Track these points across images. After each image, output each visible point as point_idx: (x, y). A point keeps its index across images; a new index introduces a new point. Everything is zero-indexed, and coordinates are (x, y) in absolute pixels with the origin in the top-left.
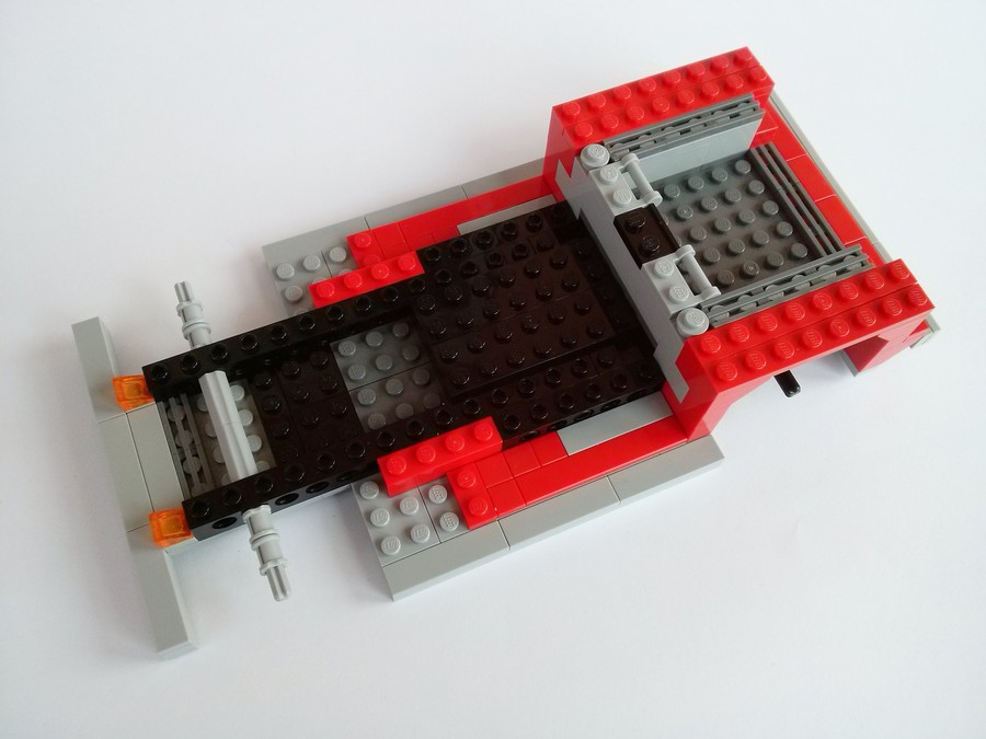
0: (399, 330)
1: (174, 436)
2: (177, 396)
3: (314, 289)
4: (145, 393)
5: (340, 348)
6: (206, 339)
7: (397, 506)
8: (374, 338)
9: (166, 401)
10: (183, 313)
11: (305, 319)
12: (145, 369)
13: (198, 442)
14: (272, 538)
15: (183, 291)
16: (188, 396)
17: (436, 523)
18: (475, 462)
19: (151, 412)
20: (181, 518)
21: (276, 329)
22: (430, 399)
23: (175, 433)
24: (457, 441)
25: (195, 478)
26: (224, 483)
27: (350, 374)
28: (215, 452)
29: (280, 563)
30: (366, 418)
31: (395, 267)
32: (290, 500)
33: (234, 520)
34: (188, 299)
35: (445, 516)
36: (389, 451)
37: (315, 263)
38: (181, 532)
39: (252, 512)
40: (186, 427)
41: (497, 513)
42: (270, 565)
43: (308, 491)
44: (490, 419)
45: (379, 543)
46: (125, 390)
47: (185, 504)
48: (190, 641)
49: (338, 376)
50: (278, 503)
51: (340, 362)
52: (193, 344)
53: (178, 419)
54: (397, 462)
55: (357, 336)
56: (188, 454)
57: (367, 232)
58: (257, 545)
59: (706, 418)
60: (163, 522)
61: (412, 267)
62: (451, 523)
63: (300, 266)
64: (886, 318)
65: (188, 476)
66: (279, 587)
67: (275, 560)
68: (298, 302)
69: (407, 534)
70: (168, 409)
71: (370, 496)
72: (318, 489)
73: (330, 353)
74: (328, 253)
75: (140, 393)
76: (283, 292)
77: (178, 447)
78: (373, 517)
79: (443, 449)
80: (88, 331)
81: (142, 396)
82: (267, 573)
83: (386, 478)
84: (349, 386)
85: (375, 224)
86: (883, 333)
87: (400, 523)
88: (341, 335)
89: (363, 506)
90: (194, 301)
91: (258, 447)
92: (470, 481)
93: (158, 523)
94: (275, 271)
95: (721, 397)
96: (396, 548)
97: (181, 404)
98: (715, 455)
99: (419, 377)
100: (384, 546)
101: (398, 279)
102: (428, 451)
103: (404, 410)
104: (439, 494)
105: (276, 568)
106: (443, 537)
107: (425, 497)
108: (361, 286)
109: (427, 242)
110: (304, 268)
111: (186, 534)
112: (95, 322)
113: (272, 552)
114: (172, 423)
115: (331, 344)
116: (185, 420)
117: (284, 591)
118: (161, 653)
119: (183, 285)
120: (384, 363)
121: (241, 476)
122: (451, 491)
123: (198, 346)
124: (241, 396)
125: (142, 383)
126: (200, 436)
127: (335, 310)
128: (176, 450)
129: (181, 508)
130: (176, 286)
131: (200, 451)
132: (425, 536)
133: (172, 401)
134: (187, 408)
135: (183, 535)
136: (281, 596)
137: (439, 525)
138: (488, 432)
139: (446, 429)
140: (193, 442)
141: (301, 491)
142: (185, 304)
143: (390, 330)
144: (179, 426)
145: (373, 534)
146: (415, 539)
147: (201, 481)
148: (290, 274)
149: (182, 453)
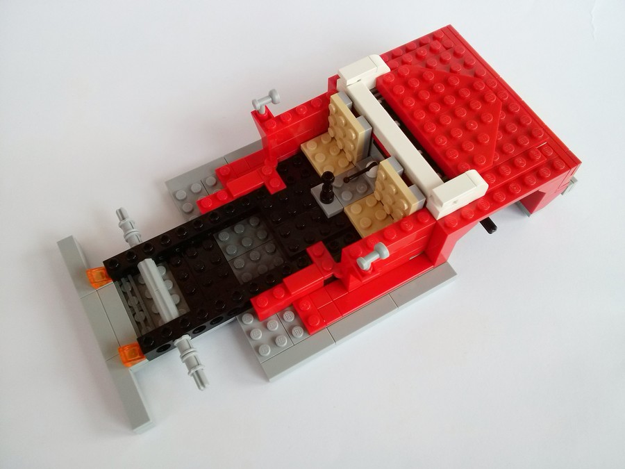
0: (253, 222)
1: (127, 301)
2: (126, 277)
3: (200, 203)
4: (107, 277)
5: (220, 237)
7: (265, 326)
8: (239, 228)
9: (119, 280)
10: (123, 227)
11: (196, 222)
12: (105, 262)
13: (142, 303)
14: (194, 353)
15: (121, 215)
16: (132, 276)
17: (289, 332)
18: (309, 294)
19: (111, 288)
20: (137, 348)
21: (179, 230)
22: (278, 260)
23: (127, 299)
25: (142, 324)
26: (160, 325)
27: (227, 251)
28: (153, 307)
29: (199, 368)
30: (240, 276)
32: (200, 330)
33: (169, 346)
34: (124, 219)
35: (295, 329)
36: (257, 293)
37: (198, 188)
38: (138, 357)
39: (178, 341)
40: (134, 295)
41: (326, 324)
42: (193, 371)
43: (211, 323)
45: (257, 349)
46: (95, 277)
47: (139, 339)
48: (151, 421)
49: (220, 253)
50: (194, 333)
51: (221, 245)
52: (131, 245)
53: (128, 290)
54: (262, 300)
55: (229, 228)
56: (137, 310)
57: (227, 166)
58: (185, 359)
59: (443, 251)
60: (127, 352)
62: (299, 333)
63: (189, 191)
64: (542, 179)
65: (138, 323)
66: (200, 381)
67: (196, 367)
68: (191, 213)
69: (273, 340)
70: (121, 285)
71: (249, 321)
72: (217, 321)
73: (213, 239)
74: (205, 181)
75: (103, 277)
76: (182, 209)
77: (130, 307)
78: (252, 334)
80: (67, 245)
81: (105, 279)
82: (193, 375)
83: (257, 309)
84: (228, 258)
85: (230, 161)
86: (541, 188)
87: (268, 336)
88: (219, 229)
89: (244, 328)
90: (127, 220)
91: (178, 301)
92: (307, 306)
93: (124, 353)
94: (174, 195)
95: (450, 237)
96: (268, 352)
97: (129, 281)
98: (451, 273)
99: (269, 247)
100: (260, 350)
102: (278, 291)
103: (262, 268)
104: (289, 317)
105: (197, 372)
106: (295, 341)
107: (281, 318)
108: (225, 199)
110: (192, 191)
111: (142, 357)
112: (70, 239)
114: (125, 293)
115: (214, 235)
116: (132, 291)
117: (203, 384)
118: (135, 430)
119: (120, 211)
120: (247, 243)
121: (168, 320)
122: (296, 314)
123: (133, 246)
124: (164, 272)
125: (104, 272)
126: (142, 298)
127: (213, 214)
128: (129, 309)
129: (137, 342)
130: (117, 212)
131: (144, 307)
132: (284, 342)
133: (123, 280)
134: (133, 283)
135: (139, 359)
136: (202, 388)
137: (292, 334)
140: (139, 303)
141: (207, 324)
143: (248, 223)
144: (129, 294)
145: (252, 344)
146: (278, 344)
147: (146, 325)
148: (184, 196)
149: (133, 310)
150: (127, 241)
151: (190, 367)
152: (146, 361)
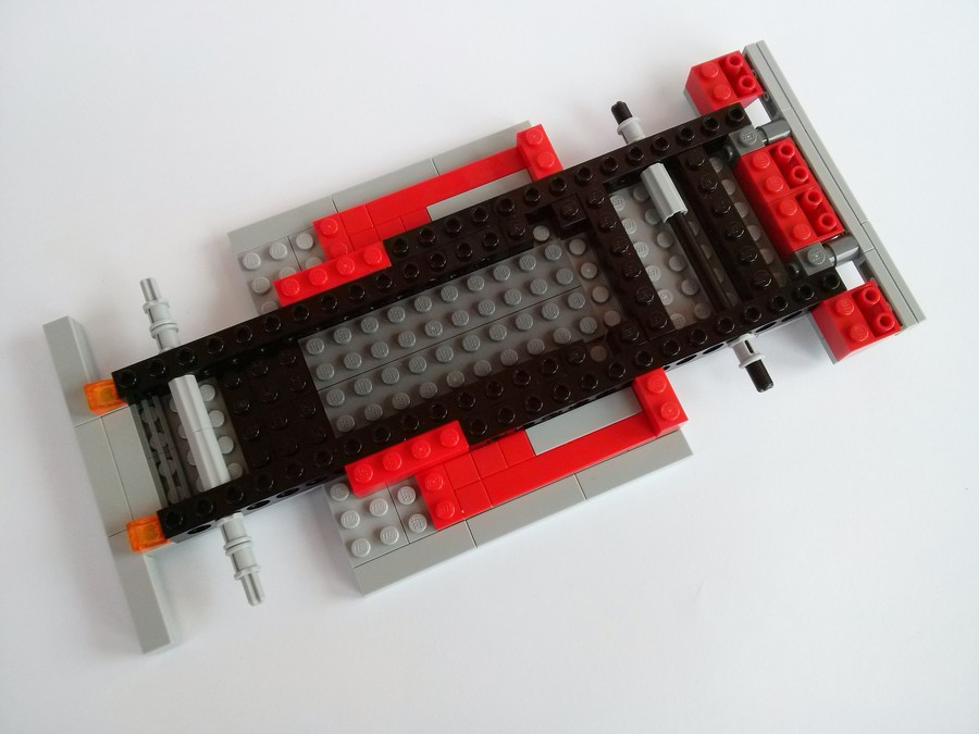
1: (149, 440)
2: (149, 398)
3: (279, 285)
4: (117, 397)
5: (308, 346)
6: (175, 340)
7: (366, 509)
9: (138, 402)
10: (149, 312)
11: (270, 320)
12: (115, 374)
13: (171, 446)
14: (245, 546)
15: (149, 287)
16: (159, 398)
17: (404, 524)
18: (443, 463)
19: (125, 414)
20: (158, 530)
21: (240, 331)
23: (149, 436)
24: (423, 448)
25: (170, 481)
27: (319, 373)
28: (188, 455)
29: (254, 571)
30: (335, 420)
31: (361, 259)
32: (262, 504)
33: (209, 528)
34: (155, 298)
35: (413, 517)
36: (356, 457)
37: (281, 251)
38: (158, 539)
39: (225, 520)
40: (159, 430)
41: (465, 514)
42: (244, 573)
43: (279, 497)
44: (456, 424)
45: (349, 545)
46: (97, 396)
47: (159, 513)
48: (172, 642)
49: (307, 375)
50: (249, 509)
51: (309, 361)
52: (161, 346)
53: (151, 422)
54: (364, 469)
55: (324, 332)
56: (163, 458)
57: (334, 217)
58: (231, 552)
60: (141, 529)
61: (379, 259)
62: (419, 524)
63: (266, 255)
65: (163, 479)
66: (254, 593)
67: (249, 568)
68: (265, 294)
69: (376, 535)
70: (141, 411)
71: (342, 499)
72: (286, 489)
73: (298, 350)
74: (295, 238)
75: (111, 397)
76: (250, 284)
77: (153, 450)
78: (343, 519)
79: (408, 455)
80: (58, 332)
81: (115, 400)
82: (243, 579)
84: (318, 386)
85: (343, 206)
87: (370, 525)
88: (309, 331)
89: (334, 508)
90: (160, 301)
91: (230, 448)
92: (438, 483)
93: (136, 531)
94: (241, 260)
96: (366, 549)
97: (153, 405)
98: (683, 451)
99: (388, 375)
100: (354, 548)
101: (363, 272)
102: (394, 457)
103: (373, 411)
104: (407, 496)
105: (250, 575)
106: (412, 538)
107: (394, 498)
108: (326, 282)
109: (395, 229)
110: (270, 257)
111: (164, 541)
112: (66, 320)
113: (247, 560)
114: (145, 425)
115: (299, 341)
116: (157, 423)
117: (258, 597)
119: (149, 281)
120: (352, 361)
121: (214, 484)
122: (419, 493)
123: (167, 349)
124: (211, 396)
125: (113, 387)
126: (173, 438)
127: (301, 308)
128: (151, 455)
129: (156, 515)
130: (142, 283)
131: (173, 453)
132: (394, 537)
133: (145, 403)
134: (158, 406)
136: (255, 601)
137: (408, 526)
138: (453, 436)
139: (412, 434)
140: (167, 445)
141: (272, 498)
142: (152, 303)
143: (359, 326)
144: (153, 428)
145: (344, 535)
146: (384, 541)
147: (176, 485)
148: (256, 263)
149: (156, 457)
150: (154, 337)
151: (239, 566)
152: (171, 544)
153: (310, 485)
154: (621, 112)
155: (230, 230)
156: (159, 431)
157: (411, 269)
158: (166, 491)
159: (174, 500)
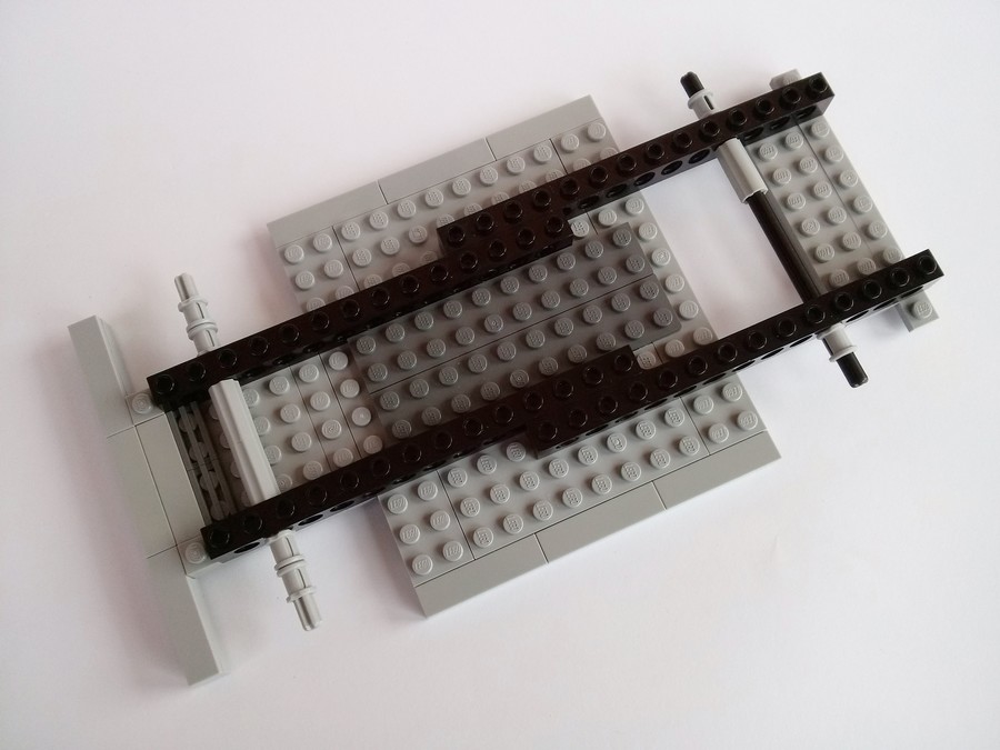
1: (188, 449)
2: (187, 405)
5: (359, 344)
7: (427, 522)
8: (396, 332)
9: (175, 409)
10: (185, 311)
12: (150, 380)
13: (213, 456)
14: (298, 565)
15: (181, 285)
16: (198, 405)
17: (469, 539)
19: (160, 425)
21: (285, 331)
23: (188, 445)
25: (213, 496)
27: (370, 374)
28: (231, 467)
29: (306, 594)
30: (391, 425)
32: (314, 519)
33: (257, 544)
34: (187, 297)
35: (479, 531)
37: (326, 242)
40: (199, 439)
43: (332, 510)
45: (410, 563)
47: (202, 530)
48: (221, 672)
50: (301, 524)
51: (360, 361)
52: (199, 346)
53: (190, 430)
55: (376, 329)
56: (204, 469)
58: (283, 573)
62: (485, 538)
63: (310, 246)
65: (205, 493)
66: (307, 619)
67: (300, 591)
69: (439, 551)
70: (178, 418)
71: (399, 509)
72: (342, 506)
74: (340, 226)
76: (293, 278)
77: (193, 461)
78: (402, 534)
80: (85, 331)
82: (295, 603)
84: (371, 388)
87: (431, 540)
88: (359, 328)
89: (391, 522)
90: (192, 299)
94: (282, 253)
96: (428, 567)
97: (192, 413)
98: (771, 454)
100: (415, 566)
103: (431, 416)
104: (471, 508)
105: (301, 599)
106: (477, 554)
107: (456, 510)
110: (314, 248)
112: (93, 320)
114: (184, 434)
116: (197, 431)
117: (309, 621)
119: (181, 279)
120: (407, 361)
121: (256, 500)
126: (216, 451)
127: (350, 303)
128: (191, 467)
130: (175, 281)
131: (215, 464)
132: (458, 552)
133: (182, 410)
134: (197, 412)
136: (308, 627)
137: (472, 541)
140: (208, 456)
142: (185, 301)
143: (412, 321)
144: (192, 437)
145: (403, 552)
146: (448, 557)
147: (220, 499)
148: (300, 256)
149: (197, 469)
150: (191, 338)
151: (292, 589)
152: (217, 564)
153: (365, 498)
154: (691, 84)
155: (271, 220)
156: (199, 441)
157: (469, 259)
158: (209, 505)
159: (219, 516)
